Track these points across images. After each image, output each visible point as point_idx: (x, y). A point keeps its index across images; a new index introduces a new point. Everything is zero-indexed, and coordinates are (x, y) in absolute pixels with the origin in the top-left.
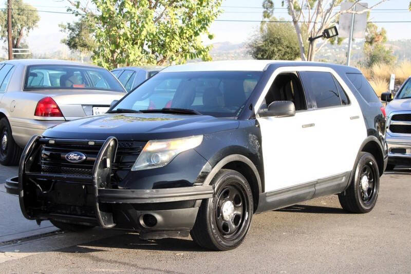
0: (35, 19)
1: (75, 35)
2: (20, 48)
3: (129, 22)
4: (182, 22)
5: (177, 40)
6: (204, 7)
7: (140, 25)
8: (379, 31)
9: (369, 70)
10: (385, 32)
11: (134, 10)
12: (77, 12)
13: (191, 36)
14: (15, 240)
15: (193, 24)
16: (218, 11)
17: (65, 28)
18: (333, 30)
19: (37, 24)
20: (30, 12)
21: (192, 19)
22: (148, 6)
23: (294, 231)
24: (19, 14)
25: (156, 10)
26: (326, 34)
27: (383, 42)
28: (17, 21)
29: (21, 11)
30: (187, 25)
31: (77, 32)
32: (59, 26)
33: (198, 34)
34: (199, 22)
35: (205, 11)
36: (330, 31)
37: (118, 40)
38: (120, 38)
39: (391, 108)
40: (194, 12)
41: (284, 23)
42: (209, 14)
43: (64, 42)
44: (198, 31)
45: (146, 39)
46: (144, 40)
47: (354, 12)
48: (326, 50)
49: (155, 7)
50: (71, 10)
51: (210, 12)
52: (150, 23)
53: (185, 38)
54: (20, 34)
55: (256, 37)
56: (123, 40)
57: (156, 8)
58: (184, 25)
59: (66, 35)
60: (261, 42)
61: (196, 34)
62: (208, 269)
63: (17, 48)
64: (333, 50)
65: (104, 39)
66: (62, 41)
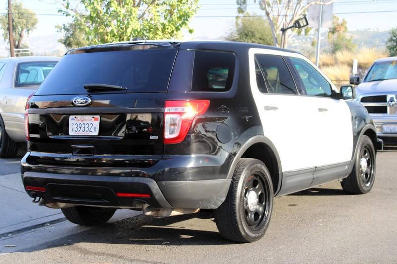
0: (33, 22)
1: (70, 35)
2: (21, 48)
3: (115, 20)
4: (164, 18)
5: (160, 35)
6: (184, 4)
7: (126, 22)
8: (340, 21)
9: (333, 57)
10: (346, 22)
11: (119, 9)
12: (67, 13)
13: (173, 32)
14: (5, 233)
15: (174, 20)
16: (197, 7)
17: (61, 29)
18: (304, 20)
19: (35, 26)
20: (30, 16)
21: (173, 16)
22: (132, 5)
23: (277, 213)
24: (19, 18)
25: (139, 9)
26: (297, 25)
27: (344, 32)
28: (18, 24)
29: (21, 15)
30: (169, 22)
31: (72, 32)
32: (56, 27)
33: (179, 30)
34: (180, 18)
35: (185, 8)
36: (300, 22)
37: (106, 37)
38: (107, 36)
39: (360, 90)
40: (174, 9)
41: (256, 18)
42: (188, 10)
43: (60, 41)
44: (179, 27)
45: (132, 35)
46: (130, 36)
47: (322, 3)
48: (294, 40)
49: (139, 5)
50: (61, 11)
51: (189, 8)
52: (134, 21)
53: (167, 33)
54: (21, 35)
55: (232, 31)
56: (111, 37)
57: (139, 7)
58: (166, 22)
59: (62, 35)
60: (236, 35)
61: (177, 29)
62: (195, 257)
63: (19, 48)
64: (300, 41)
65: (93, 36)
66: (58, 40)
